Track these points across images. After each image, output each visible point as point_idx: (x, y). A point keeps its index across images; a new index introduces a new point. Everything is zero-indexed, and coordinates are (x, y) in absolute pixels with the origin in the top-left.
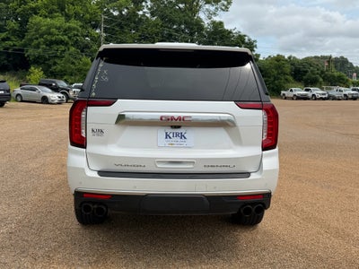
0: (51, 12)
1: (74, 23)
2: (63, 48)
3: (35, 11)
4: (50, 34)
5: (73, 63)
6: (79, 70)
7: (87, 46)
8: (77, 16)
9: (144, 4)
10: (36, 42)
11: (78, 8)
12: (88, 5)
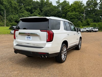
0: (72, 11)
1: (77, 13)
2: (74, 19)
3: (69, 11)
4: (71, 16)
5: (76, 23)
6: (78, 25)
7: (80, 18)
8: (78, 11)
9: (97, 6)
10: (68, 18)
11: (79, 9)
12: (81, 8)
